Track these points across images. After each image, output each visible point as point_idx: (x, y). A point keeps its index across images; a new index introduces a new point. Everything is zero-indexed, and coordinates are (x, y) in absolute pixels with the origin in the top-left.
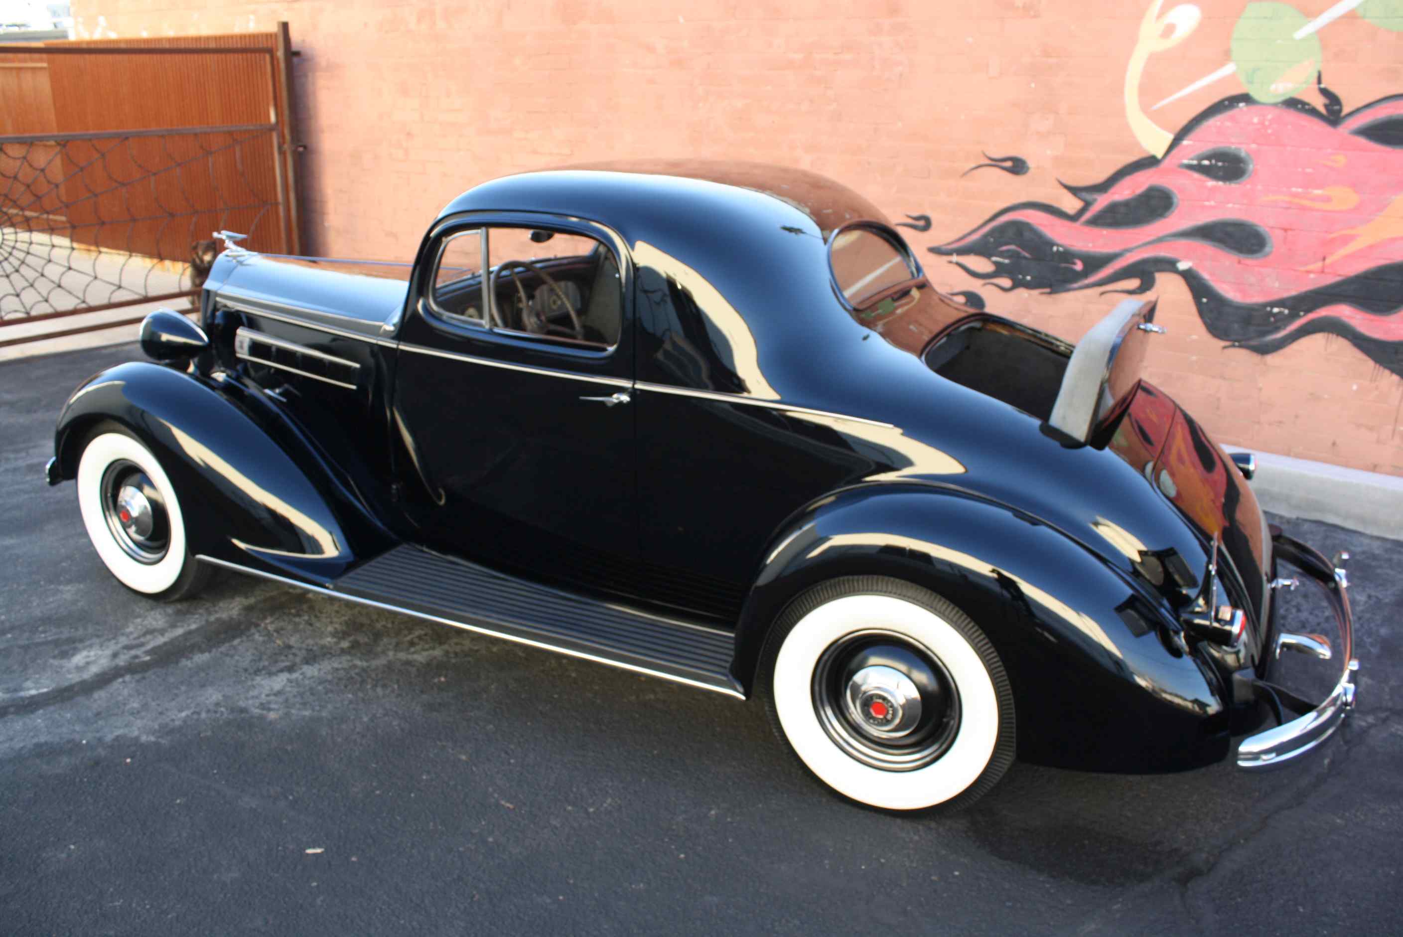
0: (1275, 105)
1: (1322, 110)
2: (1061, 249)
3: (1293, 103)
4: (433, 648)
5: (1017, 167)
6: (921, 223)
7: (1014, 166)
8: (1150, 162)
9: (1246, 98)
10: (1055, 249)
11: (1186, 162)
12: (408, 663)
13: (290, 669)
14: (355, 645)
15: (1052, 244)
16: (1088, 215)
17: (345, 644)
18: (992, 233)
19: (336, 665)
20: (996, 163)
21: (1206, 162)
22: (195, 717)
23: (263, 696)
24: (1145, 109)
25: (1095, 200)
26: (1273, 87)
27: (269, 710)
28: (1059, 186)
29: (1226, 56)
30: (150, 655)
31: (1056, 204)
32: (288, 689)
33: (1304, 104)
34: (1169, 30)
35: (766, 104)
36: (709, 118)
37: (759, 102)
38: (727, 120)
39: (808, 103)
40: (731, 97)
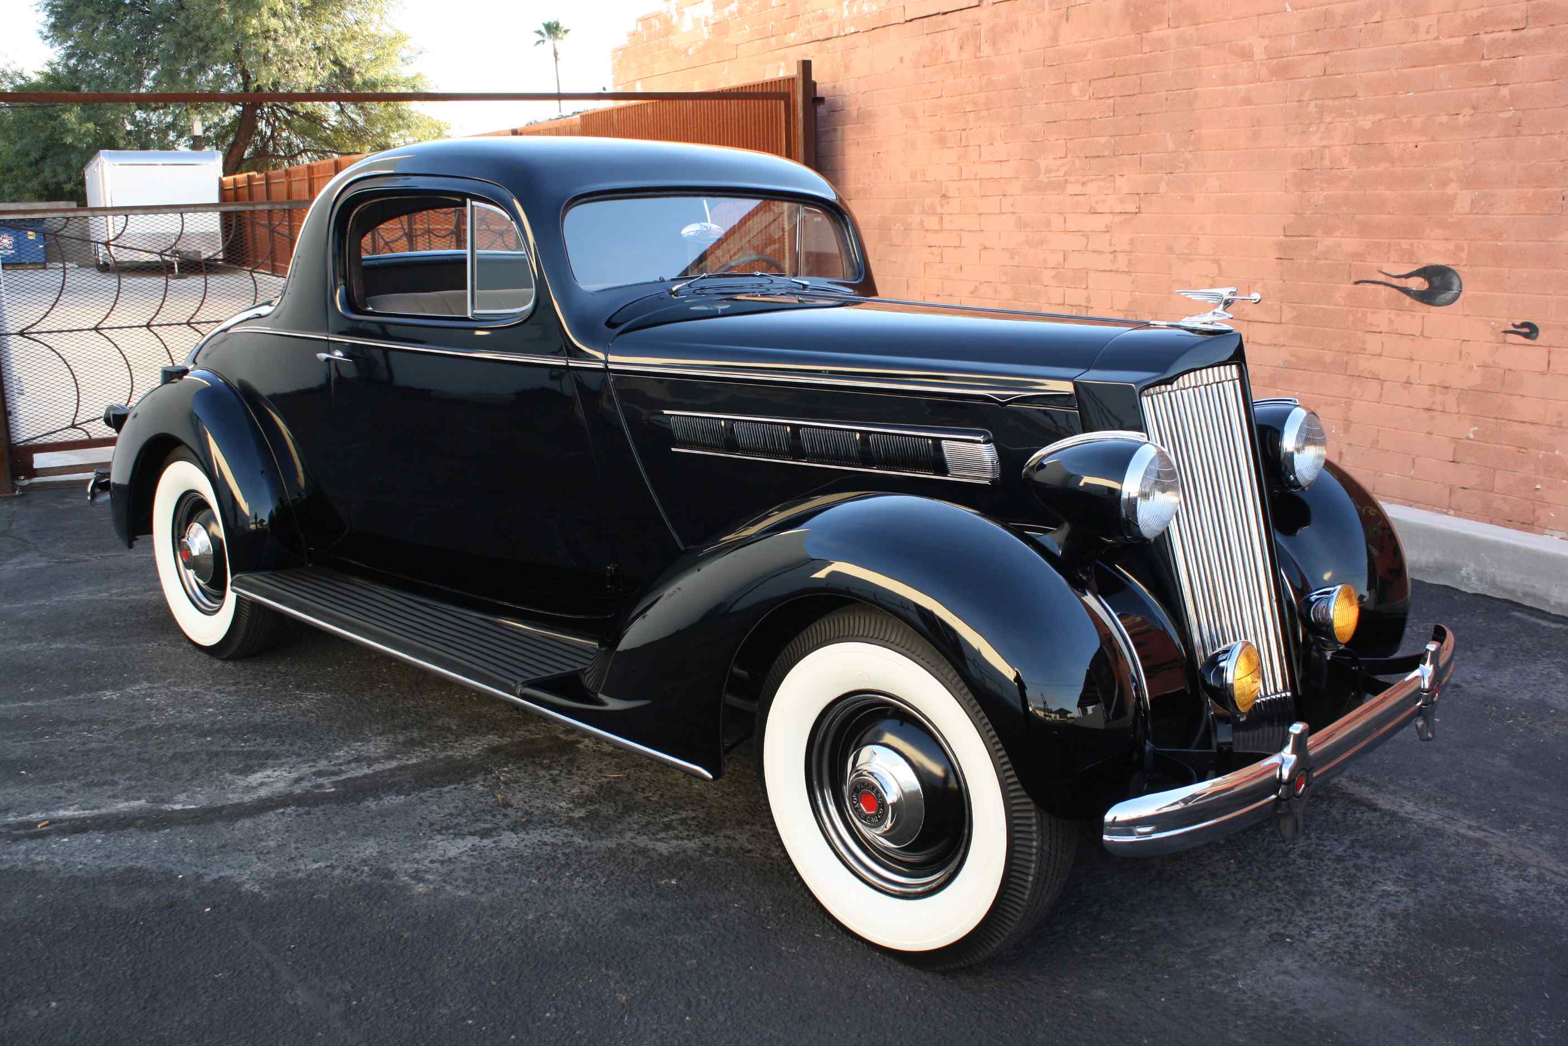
4: (689, 838)
12: (644, 852)
13: (485, 834)
14: (592, 816)
17: (579, 813)
19: (547, 838)
22: (328, 871)
23: (426, 862)
27: (421, 880)
30: (335, 787)
32: (464, 858)
35: (1404, 119)
36: (1324, 147)
37: (1395, 117)
38: (1349, 149)
39: (1469, 111)
40: (1355, 114)
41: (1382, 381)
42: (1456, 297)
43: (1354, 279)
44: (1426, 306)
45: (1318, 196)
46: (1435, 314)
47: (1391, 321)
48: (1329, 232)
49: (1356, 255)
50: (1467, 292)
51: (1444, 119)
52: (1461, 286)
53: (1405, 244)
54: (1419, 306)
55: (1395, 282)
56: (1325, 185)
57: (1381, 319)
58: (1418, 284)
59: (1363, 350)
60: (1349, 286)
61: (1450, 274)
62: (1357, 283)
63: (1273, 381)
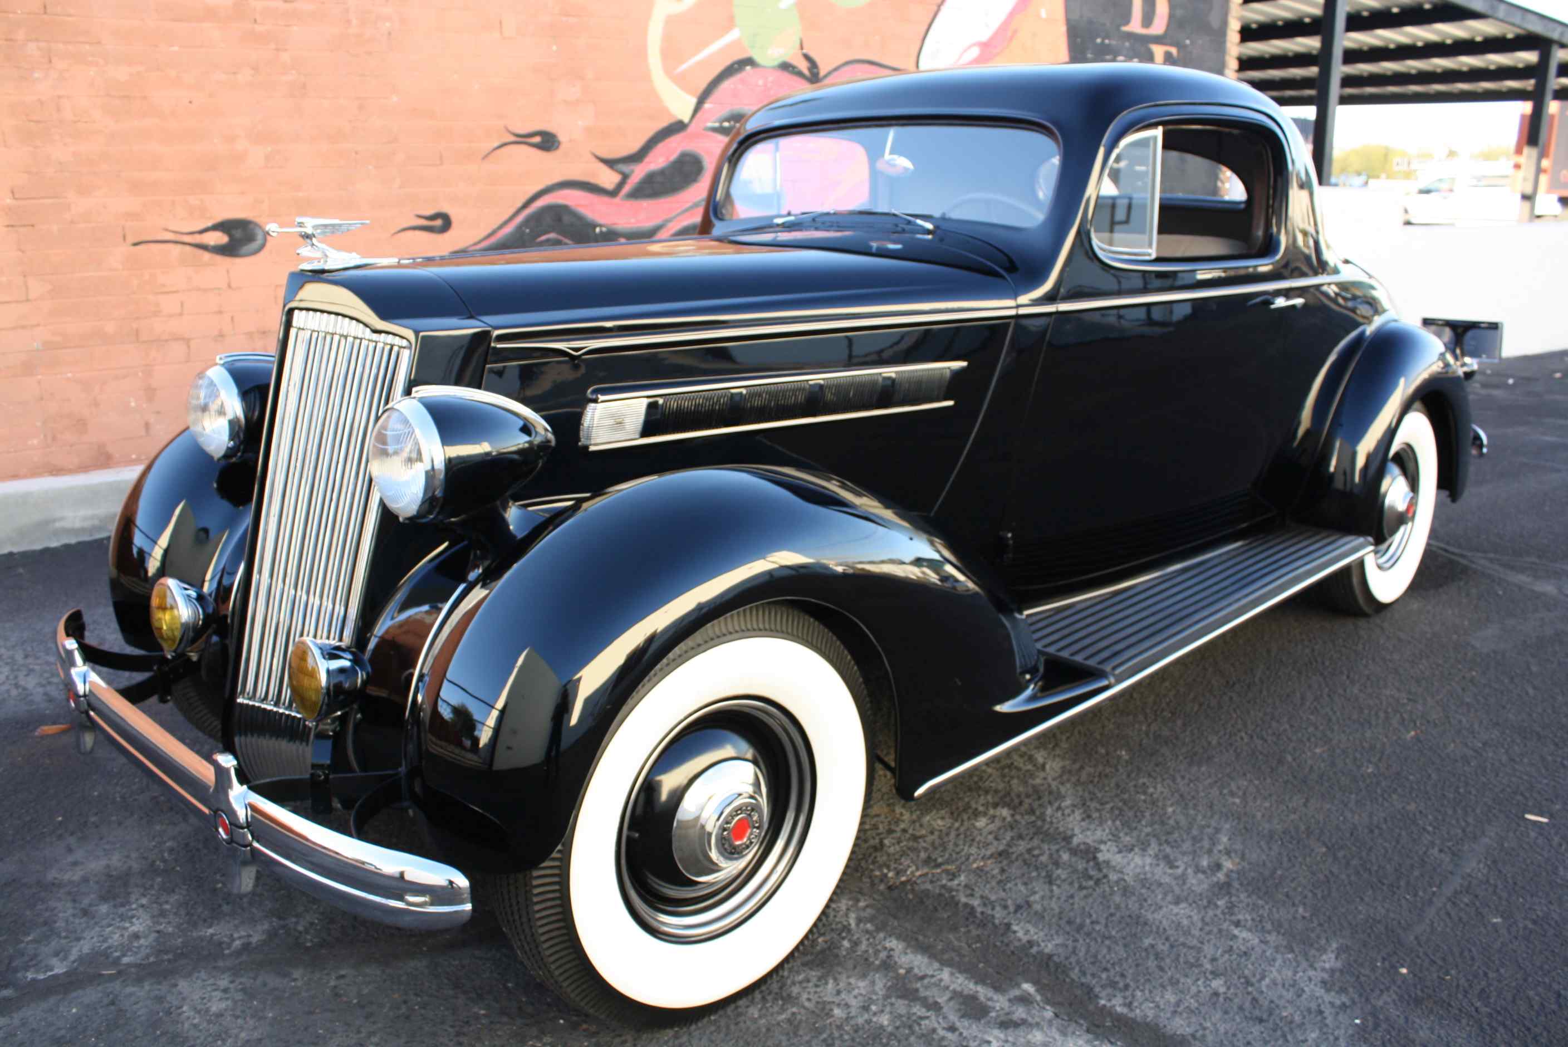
0: (774, 68)
1: (806, 72)
2: (604, 229)
3: (786, 67)
5: (547, 142)
6: (439, 222)
7: (543, 142)
8: (677, 127)
9: (749, 62)
10: (598, 230)
11: (710, 124)
15: (595, 226)
16: (627, 188)
18: (527, 222)
20: (523, 139)
21: (726, 124)
24: (668, 71)
25: (632, 171)
26: (770, 52)
28: (594, 159)
29: (730, 23)
31: (592, 181)
33: (793, 67)
35: (172, 73)
36: (59, 97)
37: (159, 70)
38: (99, 100)
39: (249, 71)
40: (102, 62)
41: (187, 341)
42: (262, 247)
43: (131, 239)
44: (228, 259)
45: (60, 152)
46: (239, 266)
47: (189, 279)
48: (85, 191)
49: (130, 215)
50: (273, 240)
51: (223, 77)
52: (265, 236)
53: (193, 200)
54: (219, 259)
55: (187, 239)
56: (69, 140)
57: (178, 277)
58: (218, 238)
59: (156, 313)
60: (125, 249)
61: (251, 226)
62: (135, 244)
63: (28, 368)
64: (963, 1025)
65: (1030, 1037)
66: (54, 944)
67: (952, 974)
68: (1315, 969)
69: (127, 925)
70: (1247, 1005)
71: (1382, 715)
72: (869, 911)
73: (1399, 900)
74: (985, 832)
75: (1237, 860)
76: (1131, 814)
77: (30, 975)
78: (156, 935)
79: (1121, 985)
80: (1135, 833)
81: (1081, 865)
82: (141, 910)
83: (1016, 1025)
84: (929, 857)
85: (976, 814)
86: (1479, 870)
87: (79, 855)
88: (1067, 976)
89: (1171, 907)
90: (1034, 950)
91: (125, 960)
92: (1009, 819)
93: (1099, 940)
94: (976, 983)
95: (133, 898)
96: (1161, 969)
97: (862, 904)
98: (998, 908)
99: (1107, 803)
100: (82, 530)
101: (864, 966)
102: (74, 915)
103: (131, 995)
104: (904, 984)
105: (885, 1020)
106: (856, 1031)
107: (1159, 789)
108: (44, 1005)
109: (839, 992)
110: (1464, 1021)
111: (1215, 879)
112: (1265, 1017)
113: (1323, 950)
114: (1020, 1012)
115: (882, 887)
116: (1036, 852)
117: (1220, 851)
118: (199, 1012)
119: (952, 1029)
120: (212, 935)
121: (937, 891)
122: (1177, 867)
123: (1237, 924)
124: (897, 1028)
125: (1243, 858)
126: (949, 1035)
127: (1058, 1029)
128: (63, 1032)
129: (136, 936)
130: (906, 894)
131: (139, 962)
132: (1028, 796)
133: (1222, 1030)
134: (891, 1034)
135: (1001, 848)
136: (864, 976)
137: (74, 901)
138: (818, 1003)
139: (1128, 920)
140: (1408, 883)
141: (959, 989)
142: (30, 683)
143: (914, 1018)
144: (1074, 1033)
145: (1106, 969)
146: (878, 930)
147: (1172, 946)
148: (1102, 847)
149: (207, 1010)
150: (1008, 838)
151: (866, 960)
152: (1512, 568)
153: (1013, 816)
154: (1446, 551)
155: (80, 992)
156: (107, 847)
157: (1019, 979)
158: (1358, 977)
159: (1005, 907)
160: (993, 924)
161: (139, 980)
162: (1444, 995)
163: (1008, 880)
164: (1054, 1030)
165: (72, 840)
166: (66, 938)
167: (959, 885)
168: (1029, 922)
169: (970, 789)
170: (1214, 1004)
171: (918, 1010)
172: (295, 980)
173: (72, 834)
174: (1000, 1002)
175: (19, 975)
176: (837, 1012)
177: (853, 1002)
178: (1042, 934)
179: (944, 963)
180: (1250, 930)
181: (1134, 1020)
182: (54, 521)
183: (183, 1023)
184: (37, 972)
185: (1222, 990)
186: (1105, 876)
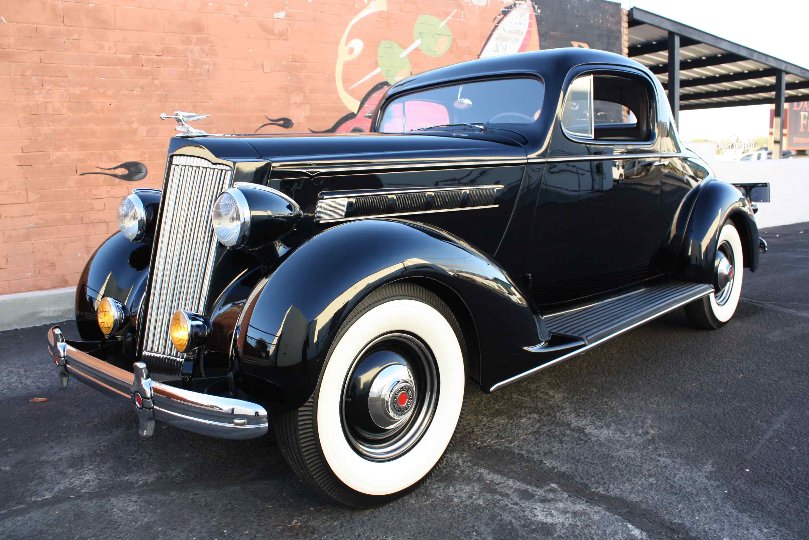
5: (287, 123)
7: (284, 123)
8: (351, 116)
9: (386, 83)
11: (367, 115)
20: (274, 122)
24: (346, 89)
26: (395, 78)
29: (376, 65)
34: (351, 51)
35: (102, 91)
36: (46, 102)
37: (95, 89)
38: (66, 104)
39: (139, 89)
40: (67, 86)
41: (107, 223)
42: (145, 176)
43: (80, 172)
44: (128, 182)
45: (46, 129)
46: (134, 185)
47: (108, 192)
48: (58, 148)
49: (79, 160)
50: (151, 172)
51: (126, 92)
52: (147, 170)
53: (111, 152)
54: (124, 182)
55: (108, 172)
56: (51, 124)
57: (103, 191)
58: (122, 171)
59: (92, 209)
60: (77, 177)
61: (140, 165)
62: (82, 175)
63: (27, 237)
64: (522, 502)
65: (557, 505)
66: (45, 486)
67: (514, 482)
68: (702, 472)
69: (83, 477)
70: (668, 488)
71: (725, 368)
72: (468, 458)
73: (742, 442)
74: (526, 424)
75: (657, 430)
76: (600, 414)
77: (33, 499)
78: (98, 480)
79: (602, 483)
80: (603, 421)
81: (577, 435)
82: (90, 471)
83: (549, 501)
84: (498, 435)
85: (521, 417)
86: (782, 428)
87: (56, 449)
88: (574, 480)
89: (624, 450)
90: (556, 470)
91: (83, 491)
92: (538, 418)
93: (589, 465)
94: (527, 485)
95: (85, 466)
96: (622, 475)
97: (465, 455)
98: (535, 454)
99: (587, 410)
100: (53, 317)
101: (468, 480)
102: (55, 474)
103: (86, 505)
104: (489, 487)
105: (481, 502)
106: (466, 507)
107: (614, 403)
108: (42, 511)
109: (456, 492)
110: (781, 489)
111: (646, 438)
112: (678, 492)
113: (704, 464)
114: (550, 496)
115: (474, 448)
116: (553, 431)
117: (648, 427)
118: (122, 511)
119: (516, 504)
120: (128, 480)
121: (503, 449)
122: (626, 434)
123: (660, 455)
124: (487, 505)
125: (660, 429)
126: (515, 507)
127: (571, 502)
128: (51, 522)
129: (88, 481)
130: (487, 450)
131: (90, 491)
132: (547, 408)
133: (656, 498)
134: (484, 507)
135: (535, 430)
136: (468, 484)
137: (55, 468)
138: (445, 496)
139: (603, 456)
140: (746, 435)
141: (518, 487)
142: (29, 382)
143: (496, 500)
144: (579, 503)
145: (593, 476)
146: (474, 465)
147: (627, 466)
148: (587, 427)
149: (127, 510)
150: (538, 426)
151: (469, 477)
152: (786, 307)
153: (539, 417)
154: (751, 302)
155: (60, 505)
156: (71, 446)
157: (549, 482)
158: (724, 474)
159: (539, 454)
160: (533, 461)
161: (90, 499)
162: (769, 479)
163: (540, 442)
164: (569, 502)
165: (53, 444)
166: (51, 483)
167: (514, 446)
168: (552, 459)
169: (517, 407)
170: (651, 488)
171: (497, 497)
172: (171, 496)
173: (53, 441)
174: (540, 492)
175: (28, 499)
176: (455, 499)
177: (464, 495)
178: (559, 464)
179: (509, 478)
180: (667, 457)
181: (610, 496)
182: (39, 313)
183: (114, 516)
184: (37, 497)
185: (654, 482)
186: (589, 439)
